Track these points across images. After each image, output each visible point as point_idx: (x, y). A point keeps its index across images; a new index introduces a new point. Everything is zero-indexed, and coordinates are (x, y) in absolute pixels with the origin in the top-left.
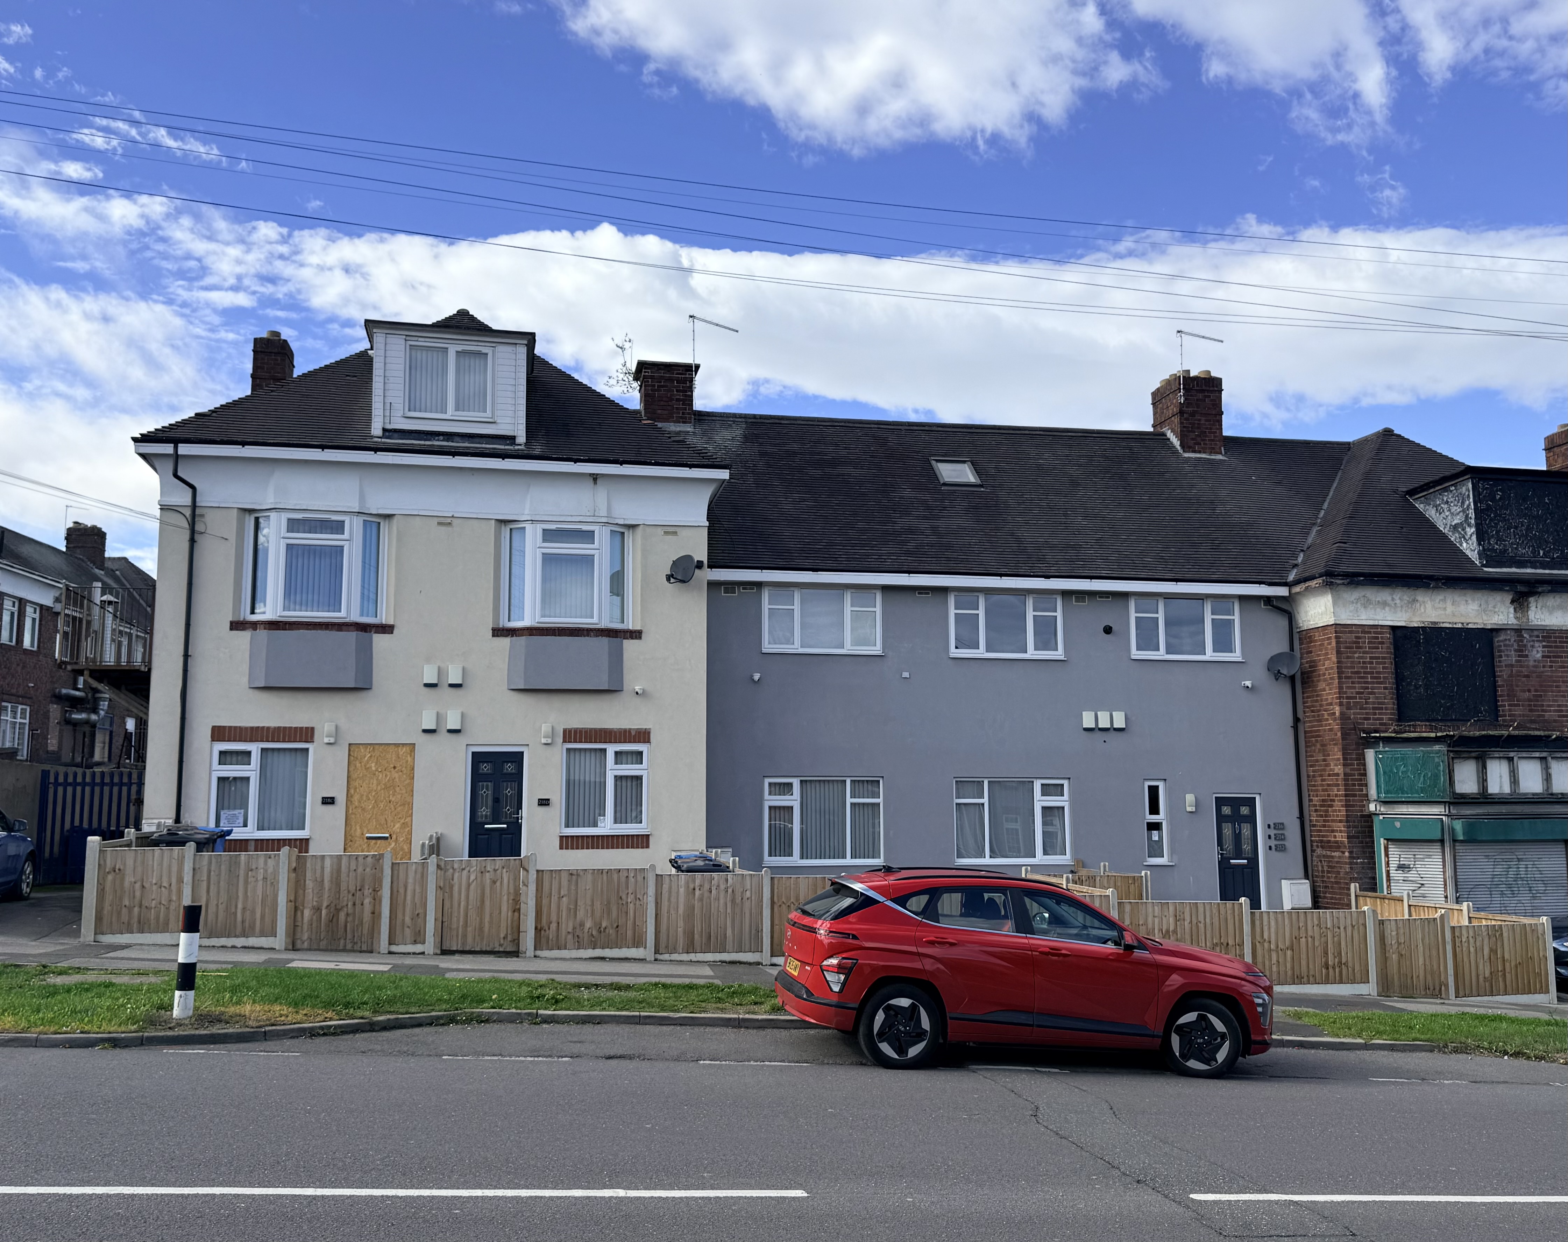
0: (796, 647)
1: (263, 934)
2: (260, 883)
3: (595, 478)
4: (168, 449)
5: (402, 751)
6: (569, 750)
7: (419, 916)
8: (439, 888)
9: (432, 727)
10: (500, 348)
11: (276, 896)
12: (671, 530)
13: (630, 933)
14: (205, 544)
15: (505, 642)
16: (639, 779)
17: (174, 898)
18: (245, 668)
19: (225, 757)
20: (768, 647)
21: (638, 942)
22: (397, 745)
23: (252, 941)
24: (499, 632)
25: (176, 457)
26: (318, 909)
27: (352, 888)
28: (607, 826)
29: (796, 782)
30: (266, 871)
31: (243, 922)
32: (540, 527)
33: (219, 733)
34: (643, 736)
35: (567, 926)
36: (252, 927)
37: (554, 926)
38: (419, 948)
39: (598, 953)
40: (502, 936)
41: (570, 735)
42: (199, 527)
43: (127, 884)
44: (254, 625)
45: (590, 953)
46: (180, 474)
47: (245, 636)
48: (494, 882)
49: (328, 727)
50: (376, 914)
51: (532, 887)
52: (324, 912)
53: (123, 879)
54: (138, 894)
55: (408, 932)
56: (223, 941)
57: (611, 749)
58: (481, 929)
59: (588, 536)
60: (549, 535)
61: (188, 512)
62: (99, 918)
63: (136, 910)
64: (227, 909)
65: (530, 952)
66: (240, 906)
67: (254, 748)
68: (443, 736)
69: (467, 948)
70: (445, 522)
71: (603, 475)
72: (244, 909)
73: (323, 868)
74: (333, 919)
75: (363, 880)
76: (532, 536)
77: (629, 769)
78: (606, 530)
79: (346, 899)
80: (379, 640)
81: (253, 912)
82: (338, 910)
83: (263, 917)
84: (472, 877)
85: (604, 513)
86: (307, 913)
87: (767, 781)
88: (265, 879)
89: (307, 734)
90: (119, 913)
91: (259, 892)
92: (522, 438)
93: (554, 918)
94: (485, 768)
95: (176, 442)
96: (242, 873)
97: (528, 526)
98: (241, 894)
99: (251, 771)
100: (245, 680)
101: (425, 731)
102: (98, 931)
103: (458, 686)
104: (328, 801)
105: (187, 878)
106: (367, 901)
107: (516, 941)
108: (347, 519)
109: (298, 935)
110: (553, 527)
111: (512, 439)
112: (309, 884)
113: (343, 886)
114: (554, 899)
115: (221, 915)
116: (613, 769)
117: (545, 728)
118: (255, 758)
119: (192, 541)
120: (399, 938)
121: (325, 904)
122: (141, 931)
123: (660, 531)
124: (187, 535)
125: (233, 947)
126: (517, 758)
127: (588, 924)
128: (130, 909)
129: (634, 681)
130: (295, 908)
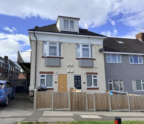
0: (111, 62)
1: (66, 108)
2: (65, 98)
3: (89, 38)
4: (33, 32)
5: (65, 75)
6: (87, 76)
7: (92, 104)
8: (95, 99)
9: (69, 72)
10: (75, 21)
11: (68, 100)
12: (98, 45)
13: (126, 106)
14: (38, 46)
15: (78, 60)
16: (96, 80)
17: (50, 101)
18: (44, 63)
19: (42, 76)
20: (108, 62)
21: (127, 108)
22: (65, 74)
23: (64, 109)
24: (77, 59)
25: (34, 33)
26: (75, 103)
27: (81, 99)
28: (93, 86)
29: (112, 80)
30: (66, 96)
31: (63, 105)
32: (82, 44)
33: (41, 73)
34: (97, 74)
35: (116, 105)
36: (64, 106)
37: (114, 105)
38: (93, 110)
39: (121, 110)
40: (106, 107)
41: (87, 73)
42: (37, 43)
43: (42, 98)
44: (45, 57)
45: (120, 110)
46: (35, 35)
47: (44, 59)
48: (104, 97)
49: (55, 72)
50: (85, 103)
51: (110, 98)
52: (76, 103)
53: (41, 98)
54: (44, 100)
55: (91, 107)
56: (59, 109)
57: (93, 75)
58: (102, 106)
59: (88, 46)
60: (83, 46)
61: (36, 41)
62: (37, 105)
63: (44, 103)
64: (60, 103)
65: (111, 110)
66: (62, 102)
67: (45, 75)
68: (71, 73)
69: (101, 110)
70: (69, 44)
71: (90, 37)
72: (63, 103)
73: (75, 95)
74: (78, 104)
75: (82, 97)
76: (81, 46)
77: (95, 78)
78: (90, 45)
79: (80, 101)
80: (62, 60)
81: (64, 103)
82: (79, 103)
83: (66, 104)
84: (100, 96)
85: (90, 43)
86: (74, 103)
87: (109, 80)
88: (66, 97)
89: (52, 73)
90: (40, 104)
91: (65, 99)
92: (78, 33)
93: (114, 104)
94: (76, 78)
95: (34, 31)
96: (62, 96)
97: (80, 44)
98: (62, 100)
99: (45, 78)
100: (44, 65)
101: (68, 72)
102: (37, 108)
103: (72, 66)
104: (56, 82)
105: (53, 97)
106: (83, 101)
107: (108, 108)
108: (57, 43)
109: (72, 108)
110: (83, 44)
111: (77, 32)
112: (74, 98)
113: (79, 98)
114: (113, 101)
115: (59, 104)
116: (93, 78)
117: (84, 72)
118: (46, 76)
119: (36, 45)
120: (89, 108)
121: (76, 102)
122: (45, 108)
123: (97, 45)
124: (36, 44)
125: (61, 110)
126: (80, 76)
127: (119, 105)
128: (42, 103)
129: (95, 66)
130: (72, 103)
